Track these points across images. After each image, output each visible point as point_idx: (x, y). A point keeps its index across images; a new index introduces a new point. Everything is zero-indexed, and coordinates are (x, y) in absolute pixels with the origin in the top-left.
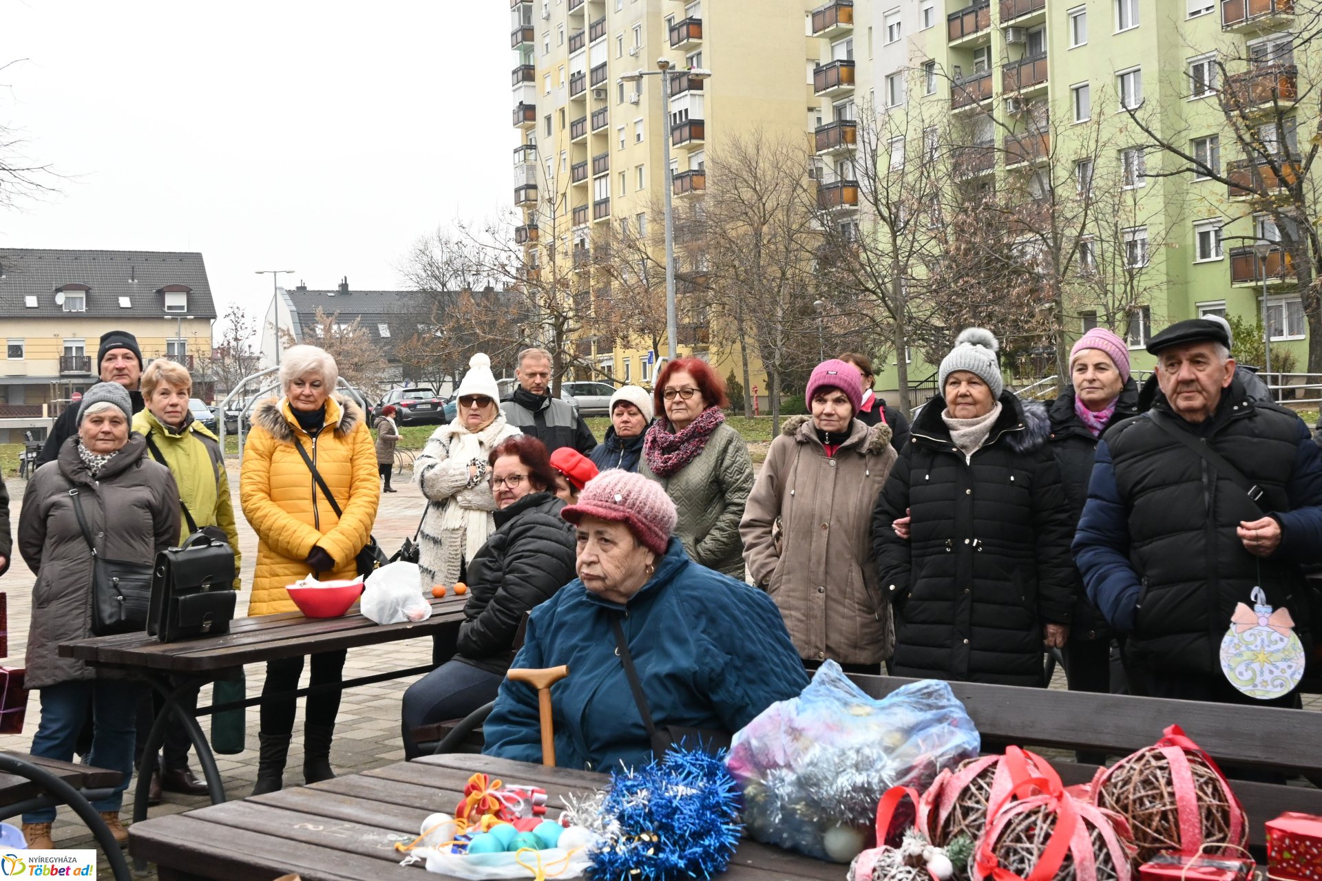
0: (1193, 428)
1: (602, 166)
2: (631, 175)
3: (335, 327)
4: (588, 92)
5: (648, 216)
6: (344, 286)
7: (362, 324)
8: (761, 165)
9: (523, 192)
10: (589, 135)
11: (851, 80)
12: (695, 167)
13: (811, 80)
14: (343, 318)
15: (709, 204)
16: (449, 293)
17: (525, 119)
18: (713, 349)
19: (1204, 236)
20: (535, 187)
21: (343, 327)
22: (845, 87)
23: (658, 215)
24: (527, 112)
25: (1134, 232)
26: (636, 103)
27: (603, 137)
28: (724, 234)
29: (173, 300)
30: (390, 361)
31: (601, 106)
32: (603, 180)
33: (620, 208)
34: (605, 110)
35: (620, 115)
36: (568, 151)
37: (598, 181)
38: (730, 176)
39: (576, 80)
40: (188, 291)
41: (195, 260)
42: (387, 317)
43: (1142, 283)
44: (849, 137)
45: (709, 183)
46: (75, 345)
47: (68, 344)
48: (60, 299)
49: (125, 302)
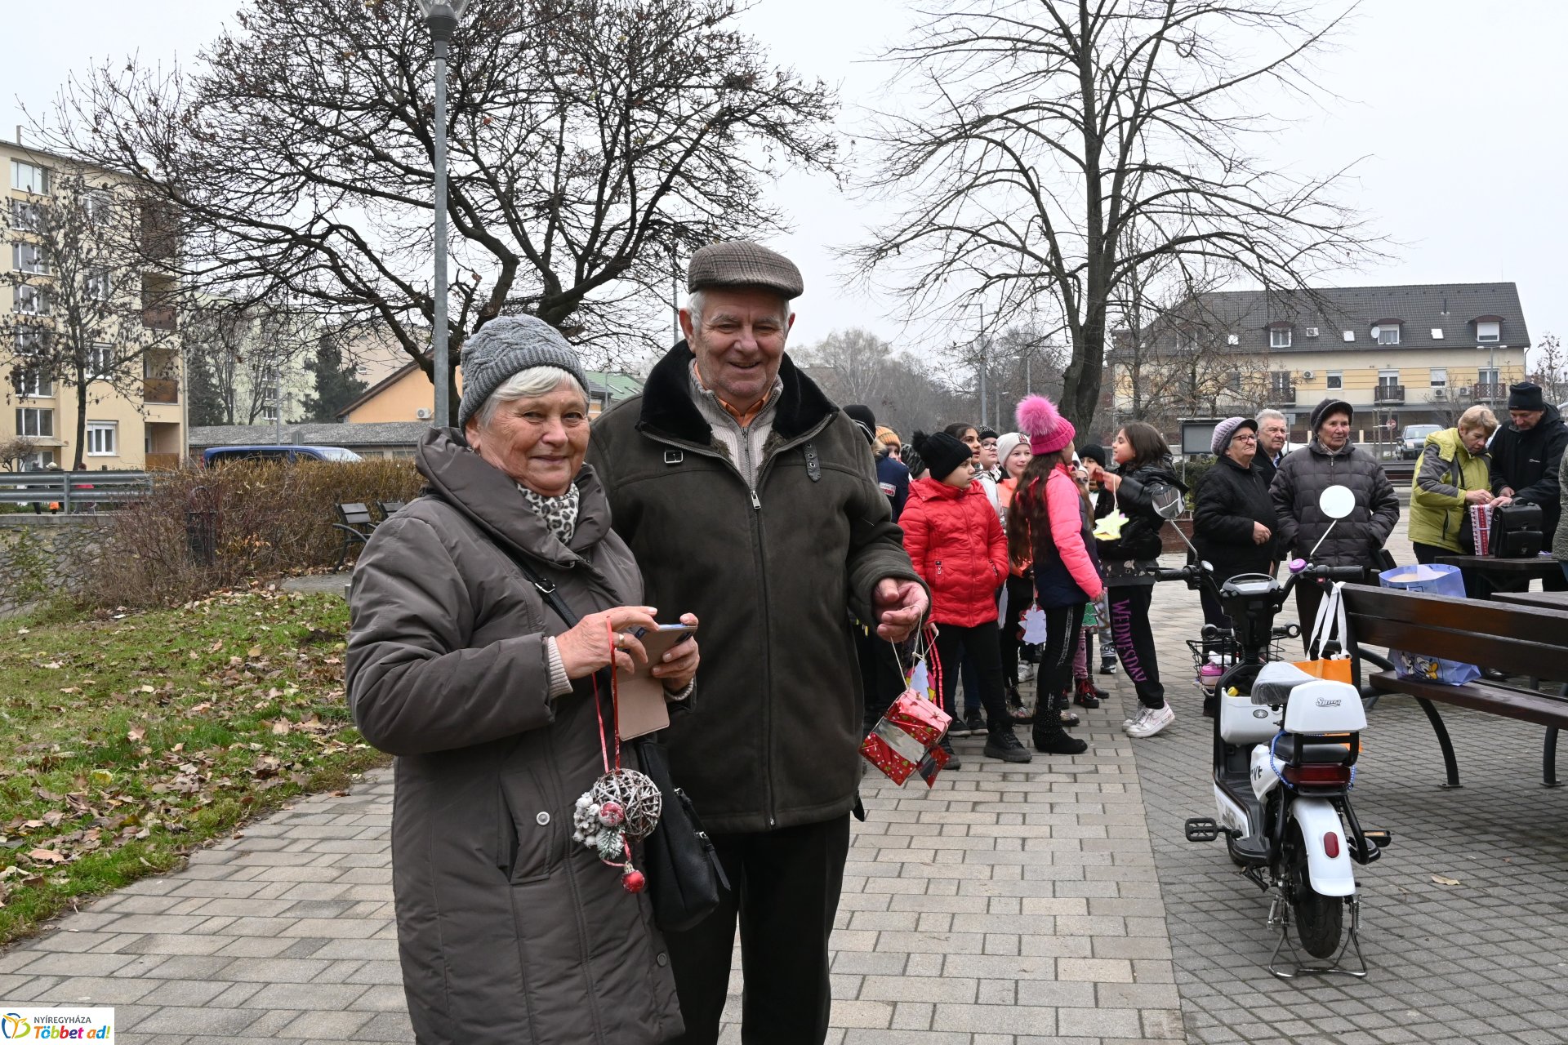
29: (1483, 330)
40: (1501, 320)
41: (1508, 291)
46: (1388, 376)
47: (1382, 375)
48: (1376, 333)
49: (1437, 334)
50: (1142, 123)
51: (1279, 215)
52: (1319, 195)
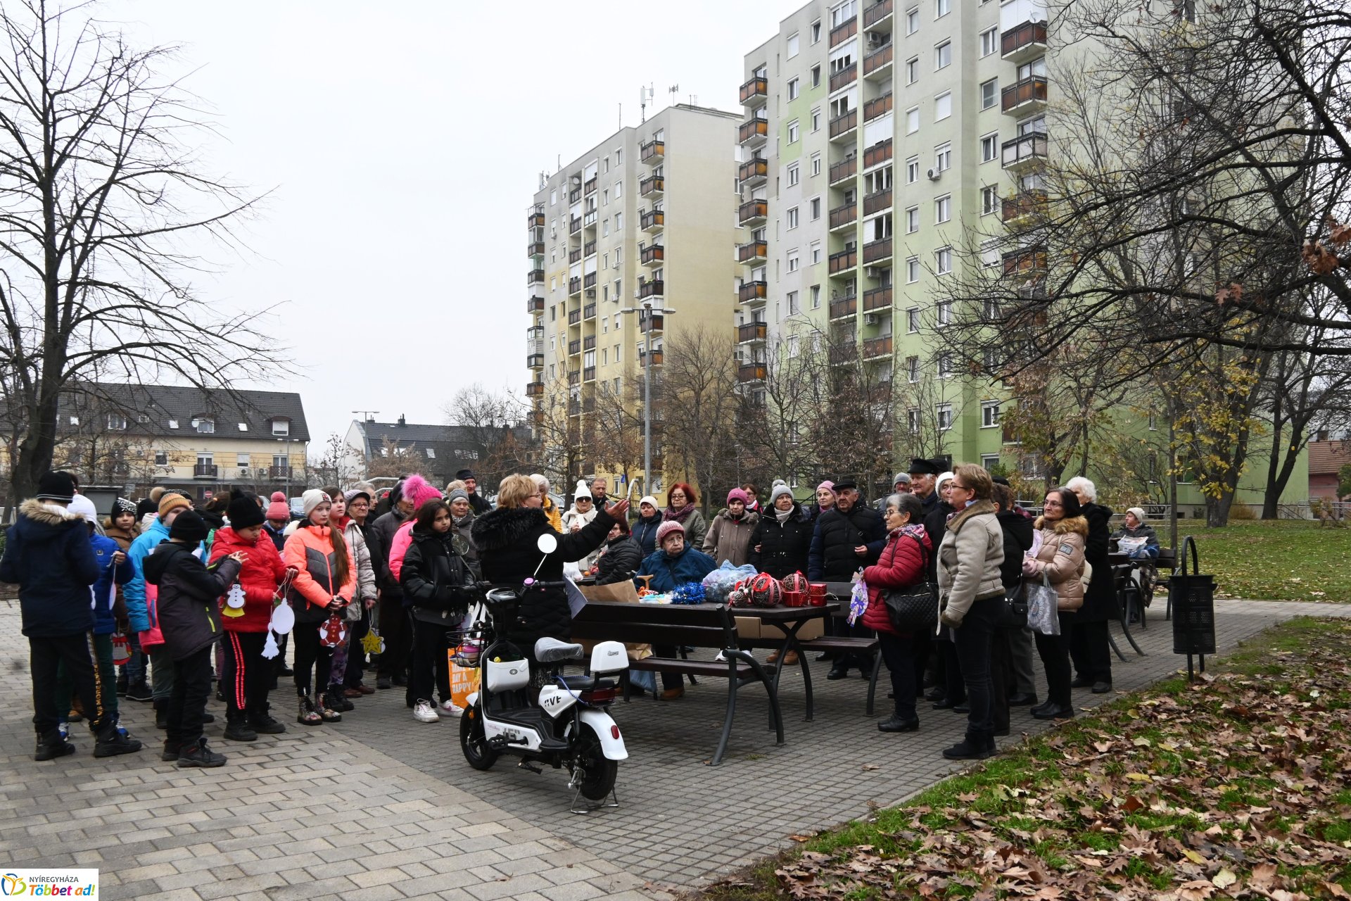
0: (844, 514)
1: (590, 343)
2: (611, 351)
3: (396, 450)
4: (582, 291)
5: (622, 382)
6: (402, 421)
7: (416, 448)
8: (701, 349)
9: (533, 360)
10: (582, 322)
11: (764, 295)
12: (656, 348)
13: (737, 291)
14: (402, 444)
15: (665, 374)
16: (482, 429)
17: (537, 307)
18: (666, 474)
19: (987, 411)
20: (542, 356)
21: (402, 450)
22: (760, 299)
23: (630, 380)
24: (537, 304)
25: (942, 407)
26: (616, 302)
27: (592, 324)
28: (675, 397)
29: (277, 427)
30: (435, 475)
31: (591, 302)
32: (591, 354)
33: (603, 374)
34: (594, 305)
35: (604, 309)
36: (567, 332)
37: (587, 355)
38: (679, 356)
39: (574, 283)
40: (289, 421)
41: (294, 399)
42: (434, 444)
43: (946, 439)
44: (761, 334)
45: (665, 360)
46: (205, 457)
47: (200, 456)
48: (195, 424)
49: (243, 427)
50: (92, 248)
51: (217, 336)
52: (248, 325)
